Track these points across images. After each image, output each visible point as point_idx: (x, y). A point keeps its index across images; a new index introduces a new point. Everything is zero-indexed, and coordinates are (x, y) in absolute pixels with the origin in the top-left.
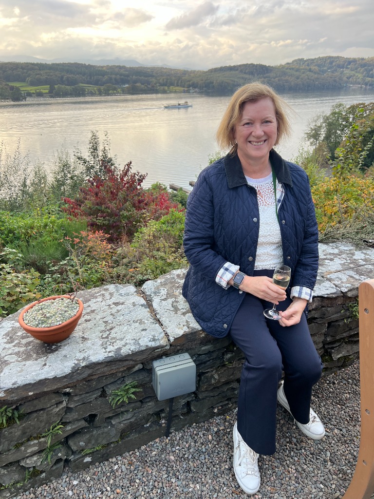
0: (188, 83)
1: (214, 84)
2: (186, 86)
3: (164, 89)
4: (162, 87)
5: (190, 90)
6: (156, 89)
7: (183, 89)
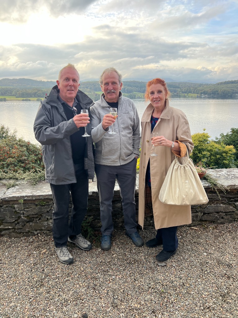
0: (201, 91)
1: (219, 92)
2: (199, 93)
3: (184, 95)
4: (183, 94)
5: (202, 95)
6: (179, 95)
7: (197, 95)
